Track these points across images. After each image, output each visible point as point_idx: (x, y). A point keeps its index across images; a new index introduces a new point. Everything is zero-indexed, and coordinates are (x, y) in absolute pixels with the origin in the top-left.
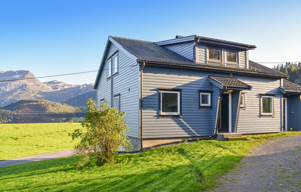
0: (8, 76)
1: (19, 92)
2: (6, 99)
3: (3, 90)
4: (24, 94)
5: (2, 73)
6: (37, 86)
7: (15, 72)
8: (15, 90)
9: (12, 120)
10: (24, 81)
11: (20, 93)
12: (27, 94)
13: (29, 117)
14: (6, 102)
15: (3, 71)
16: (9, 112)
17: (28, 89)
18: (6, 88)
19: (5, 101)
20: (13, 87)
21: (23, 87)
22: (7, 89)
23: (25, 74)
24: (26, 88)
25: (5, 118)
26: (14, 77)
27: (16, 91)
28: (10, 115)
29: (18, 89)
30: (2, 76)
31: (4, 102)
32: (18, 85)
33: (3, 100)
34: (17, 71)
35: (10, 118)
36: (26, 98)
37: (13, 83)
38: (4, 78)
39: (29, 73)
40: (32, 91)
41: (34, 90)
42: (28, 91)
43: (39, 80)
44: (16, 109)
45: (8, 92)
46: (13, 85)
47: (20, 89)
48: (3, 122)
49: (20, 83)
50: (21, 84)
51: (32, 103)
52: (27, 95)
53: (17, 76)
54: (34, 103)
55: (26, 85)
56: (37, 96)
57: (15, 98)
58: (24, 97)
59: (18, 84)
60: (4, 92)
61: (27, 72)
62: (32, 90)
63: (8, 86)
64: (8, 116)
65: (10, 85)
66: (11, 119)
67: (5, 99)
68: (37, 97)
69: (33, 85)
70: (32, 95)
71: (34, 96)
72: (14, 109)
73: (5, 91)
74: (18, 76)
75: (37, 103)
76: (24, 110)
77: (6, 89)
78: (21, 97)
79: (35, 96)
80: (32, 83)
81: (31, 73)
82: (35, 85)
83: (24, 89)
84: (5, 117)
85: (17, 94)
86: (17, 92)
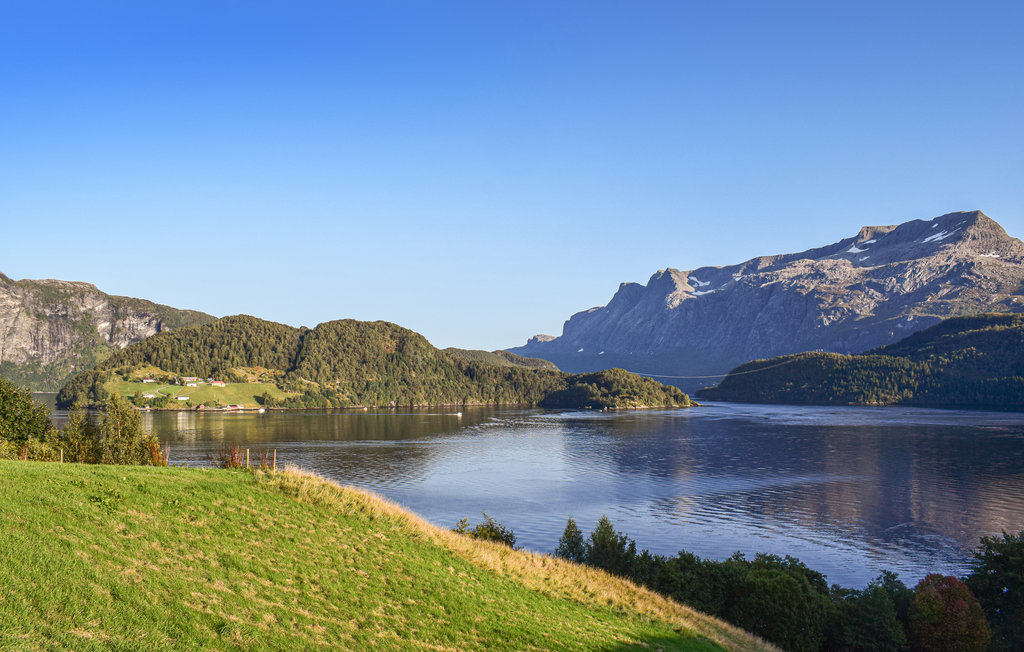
0: (907, 241)
1: (946, 291)
2: (903, 321)
3: (893, 288)
4: (966, 299)
5: (888, 231)
6: (1014, 265)
7: (931, 223)
8: (933, 287)
9: (915, 394)
10: (963, 250)
11: (948, 296)
12: (977, 295)
13: (979, 382)
14: (902, 329)
15: (888, 227)
16: (906, 362)
17: (979, 277)
18: (901, 280)
19: (900, 326)
20: (924, 277)
21: (959, 273)
22: (904, 286)
23: (965, 227)
24: (970, 273)
25: (890, 386)
26: (927, 240)
27: (936, 290)
28: (909, 375)
29: (944, 280)
30: (888, 243)
31: (896, 330)
32: (941, 267)
33: (893, 324)
34: (936, 220)
35: (908, 386)
36: (971, 312)
37: (923, 263)
38: (894, 249)
39: (979, 218)
40: (994, 285)
41: (1000, 279)
42: (980, 287)
43: (1020, 242)
44: (929, 351)
45: (908, 294)
46: (924, 270)
47: (948, 282)
48: (885, 399)
49: (949, 258)
50: (953, 264)
51: (987, 329)
52: (978, 300)
53: (939, 237)
54: (997, 328)
55: (972, 264)
56: (1015, 300)
57: (934, 315)
58: (964, 307)
59: (943, 263)
60: (894, 294)
61: (971, 218)
62: (995, 279)
63: (908, 274)
64: (901, 377)
65: (914, 272)
66: (912, 389)
67: (899, 320)
68: (1015, 304)
69: (998, 263)
70: (995, 298)
71: (1002, 302)
72: (923, 352)
73: (898, 293)
74: (941, 234)
75: (1009, 325)
76: (959, 354)
77: (901, 286)
78: (956, 310)
79: (1007, 302)
80: (993, 255)
81: (987, 218)
82: (1006, 260)
83: (966, 280)
84: (890, 380)
85: (941, 298)
86: (940, 293)
